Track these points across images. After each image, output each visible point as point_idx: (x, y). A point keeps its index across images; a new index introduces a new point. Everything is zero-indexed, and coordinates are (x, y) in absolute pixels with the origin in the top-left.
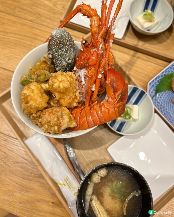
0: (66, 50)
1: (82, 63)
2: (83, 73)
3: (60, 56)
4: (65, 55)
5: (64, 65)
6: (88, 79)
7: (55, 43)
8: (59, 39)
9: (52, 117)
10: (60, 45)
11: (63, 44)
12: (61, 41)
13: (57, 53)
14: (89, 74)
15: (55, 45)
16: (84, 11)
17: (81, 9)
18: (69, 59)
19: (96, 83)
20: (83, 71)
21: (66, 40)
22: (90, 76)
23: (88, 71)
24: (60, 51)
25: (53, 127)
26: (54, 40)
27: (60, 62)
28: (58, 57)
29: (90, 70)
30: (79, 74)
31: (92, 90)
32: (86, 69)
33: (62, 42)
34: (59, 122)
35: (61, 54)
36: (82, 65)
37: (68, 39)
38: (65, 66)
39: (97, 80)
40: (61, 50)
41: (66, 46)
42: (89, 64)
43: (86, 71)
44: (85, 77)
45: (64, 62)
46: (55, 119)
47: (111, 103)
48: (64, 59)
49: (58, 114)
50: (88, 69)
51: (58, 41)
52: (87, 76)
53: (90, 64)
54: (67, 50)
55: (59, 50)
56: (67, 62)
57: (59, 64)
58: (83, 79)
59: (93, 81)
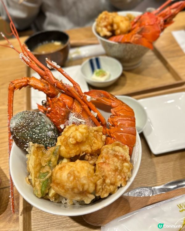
0: (39, 122)
1: (62, 114)
2: (74, 117)
3: (40, 133)
4: (44, 126)
5: (51, 135)
6: (82, 116)
7: (24, 130)
8: (24, 121)
9: (111, 162)
10: (30, 124)
11: (32, 121)
12: (27, 121)
13: (35, 135)
14: (78, 112)
15: (26, 132)
16: (18, 85)
17: (14, 86)
18: (50, 126)
19: (91, 108)
20: (72, 117)
21: (31, 115)
22: (81, 112)
23: (75, 111)
24: (36, 129)
25: (123, 168)
26: (20, 129)
27: (45, 139)
28: (39, 136)
29: (75, 109)
30: (71, 123)
31: (95, 116)
32: (72, 112)
33: (29, 121)
34: (121, 157)
35: (39, 130)
36: (64, 116)
37: (31, 113)
38: (53, 135)
39: (90, 105)
40: (35, 127)
41: (36, 119)
42: (68, 107)
43: (74, 114)
44: (78, 116)
45: (49, 132)
46: (116, 159)
47: (117, 105)
48: (47, 131)
49: (110, 153)
50: (73, 110)
51: (25, 125)
52: (79, 115)
53: (70, 105)
54: (41, 120)
55: (34, 130)
56: (51, 130)
57: (47, 141)
58: (80, 120)
59: (88, 110)
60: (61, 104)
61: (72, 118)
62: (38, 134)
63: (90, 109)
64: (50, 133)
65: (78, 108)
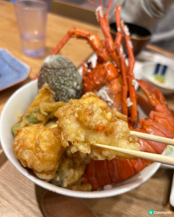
2: (105, 92)
3: (64, 84)
5: (72, 94)
6: (114, 96)
13: (58, 83)
18: (78, 85)
20: (104, 90)
22: (116, 93)
24: (62, 79)
27: (64, 94)
28: (61, 87)
29: (113, 85)
31: (128, 106)
32: (107, 86)
35: (65, 81)
40: (63, 76)
42: (108, 80)
43: (108, 89)
48: (71, 87)
50: (110, 85)
52: (112, 94)
56: (75, 89)
57: (64, 96)
58: (109, 99)
59: (125, 93)
60: (103, 72)
61: (103, 92)
62: (61, 84)
63: (128, 95)
64: (72, 92)
65: (116, 86)
